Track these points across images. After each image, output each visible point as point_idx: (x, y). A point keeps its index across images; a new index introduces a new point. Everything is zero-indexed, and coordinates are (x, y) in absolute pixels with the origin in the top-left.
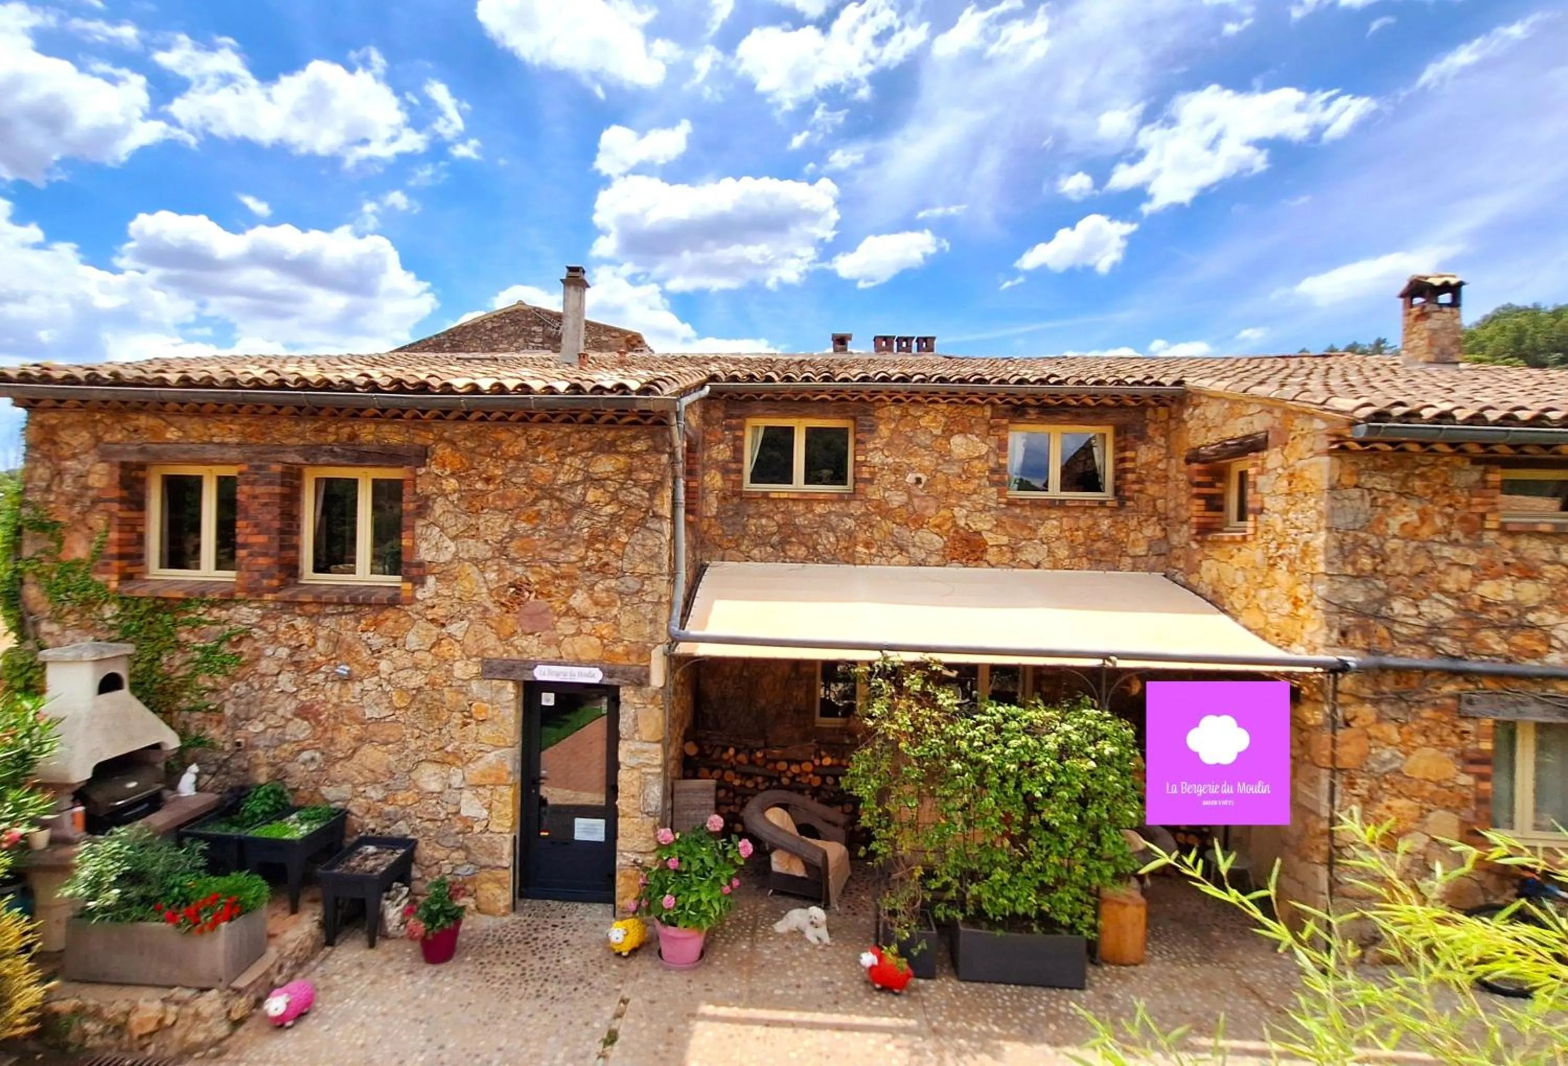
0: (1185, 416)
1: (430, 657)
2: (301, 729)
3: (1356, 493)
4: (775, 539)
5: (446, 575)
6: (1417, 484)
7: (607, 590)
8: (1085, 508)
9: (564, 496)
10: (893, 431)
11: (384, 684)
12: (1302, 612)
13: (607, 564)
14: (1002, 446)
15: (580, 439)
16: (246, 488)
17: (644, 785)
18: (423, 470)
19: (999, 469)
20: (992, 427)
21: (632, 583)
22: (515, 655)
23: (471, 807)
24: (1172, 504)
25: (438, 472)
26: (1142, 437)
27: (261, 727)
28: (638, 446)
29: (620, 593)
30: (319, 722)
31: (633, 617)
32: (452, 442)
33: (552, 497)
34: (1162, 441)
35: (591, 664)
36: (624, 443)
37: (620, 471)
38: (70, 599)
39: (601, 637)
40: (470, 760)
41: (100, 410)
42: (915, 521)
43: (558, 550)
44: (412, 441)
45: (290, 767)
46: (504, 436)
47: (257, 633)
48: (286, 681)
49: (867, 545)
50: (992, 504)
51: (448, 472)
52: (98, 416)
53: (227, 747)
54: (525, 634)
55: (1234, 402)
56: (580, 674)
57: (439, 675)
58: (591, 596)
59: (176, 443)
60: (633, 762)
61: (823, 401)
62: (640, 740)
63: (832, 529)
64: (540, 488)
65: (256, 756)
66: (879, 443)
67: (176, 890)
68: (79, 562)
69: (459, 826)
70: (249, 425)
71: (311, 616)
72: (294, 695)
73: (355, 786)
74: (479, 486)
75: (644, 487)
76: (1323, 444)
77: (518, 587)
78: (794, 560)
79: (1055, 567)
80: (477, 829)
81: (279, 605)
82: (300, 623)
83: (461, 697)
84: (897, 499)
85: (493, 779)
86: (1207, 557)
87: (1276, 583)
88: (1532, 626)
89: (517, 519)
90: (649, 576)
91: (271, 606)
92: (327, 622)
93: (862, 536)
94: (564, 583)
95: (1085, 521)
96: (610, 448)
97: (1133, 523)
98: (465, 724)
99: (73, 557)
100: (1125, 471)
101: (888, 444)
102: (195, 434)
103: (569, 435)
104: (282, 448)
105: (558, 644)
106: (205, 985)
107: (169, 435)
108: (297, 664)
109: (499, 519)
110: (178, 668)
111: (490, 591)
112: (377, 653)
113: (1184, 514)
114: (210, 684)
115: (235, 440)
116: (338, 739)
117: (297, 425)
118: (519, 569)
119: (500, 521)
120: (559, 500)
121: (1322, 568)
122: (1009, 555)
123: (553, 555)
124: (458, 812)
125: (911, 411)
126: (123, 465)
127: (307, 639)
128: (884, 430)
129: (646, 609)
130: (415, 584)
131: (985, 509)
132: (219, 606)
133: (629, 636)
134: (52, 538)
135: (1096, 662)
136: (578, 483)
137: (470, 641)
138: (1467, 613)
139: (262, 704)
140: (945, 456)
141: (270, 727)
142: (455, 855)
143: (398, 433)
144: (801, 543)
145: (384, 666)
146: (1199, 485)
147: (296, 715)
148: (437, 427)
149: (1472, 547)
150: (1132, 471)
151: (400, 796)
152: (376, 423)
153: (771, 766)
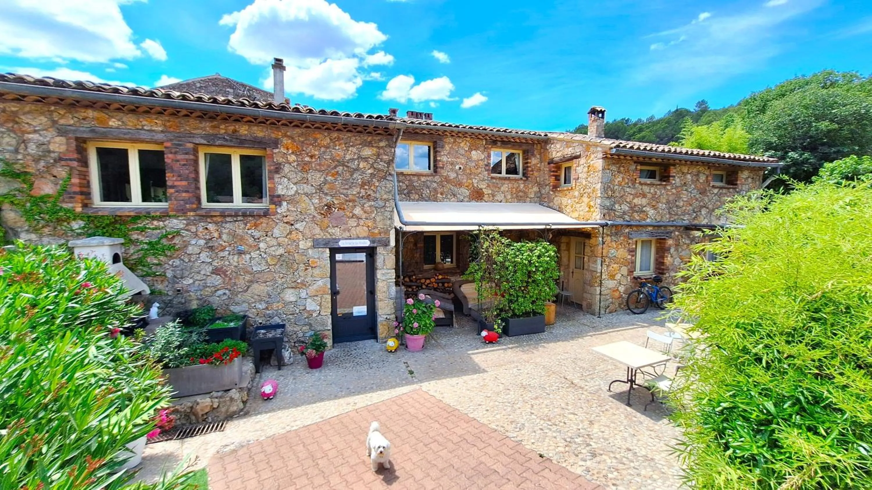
0: (548, 148)
1: (286, 240)
2: (217, 280)
3: (608, 171)
4: (406, 192)
5: (291, 201)
6: (622, 169)
7: (370, 206)
8: (516, 180)
9: (349, 165)
10: (451, 148)
11: (263, 254)
12: (592, 210)
13: (370, 195)
14: (489, 156)
15: (356, 140)
16: (170, 156)
17: (388, 287)
18: (277, 150)
19: (488, 165)
20: (485, 148)
21: (381, 203)
22: (329, 237)
23: (311, 305)
24: (542, 179)
25: (285, 152)
26: (533, 155)
27: (191, 281)
28: (382, 144)
29: (376, 207)
30: (226, 275)
31: (382, 218)
32: (291, 138)
33: (343, 165)
34: (538, 156)
35: (364, 238)
36: (375, 143)
37: (374, 155)
38: (43, 219)
39: (368, 227)
40: (309, 285)
41: (55, 104)
42: (459, 185)
43: (347, 189)
44: (269, 135)
45: (211, 299)
46: (318, 136)
47: (184, 233)
48: (204, 256)
49: (442, 194)
50: (486, 178)
51: (290, 151)
52: (53, 108)
53: (170, 293)
54: (333, 227)
55: (567, 142)
56: (360, 243)
57: (291, 248)
58: (363, 209)
59: (117, 128)
60: (384, 278)
61: (424, 134)
62: (387, 269)
63: (428, 187)
64: (338, 161)
65: (190, 296)
66: (446, 152)
67: (198, 351)
68: (49, 196)
69: (306, 315)
70: (169, 121)
71: (216, 223)
72: (210, 263)
73: (249, 304)
74: (307, 159)
75: (385, 162)
76: (600, 155)
77: (329, 206)
78: (413, 200)
79: (506, 202)
80: (315, 315)
81: (197, 218)
82: (211, 227)
83: (303, 257)
84: (452, 175)
85: (322, 292)
86: (556, 196)
87: (583, 202)
88: (644, 211)
89: (327, 174)
90: (388, 200)
91: (192, 218)
92: (227, 225)
93: (440, 190)
94: (351, 204)
95: (516, 185)
96: (370, 144)
97: (530, 186)
98: (306, 269)
99: (43, 193)
100: (528, 167)
101: (449, 153)
102: (131, 124)
103: (350, 137)
104: (191, 135)
105: (349, 231)
106: (228, 388)
107: (111, 123)
108: (211, 248)
109: (318, 175)
110: (132, 255)
111: (315, 208)
112: (257, 240)
113: (547, 182)
114: (156, 261)
115: (160, 129)
116: (238, 283)
117: (201, 123)
118: (329, 198)
119: (319, 176)
120: (347, 167)
121: (599, 195)
122: (492, 198)
123: (345, 191)
124: (305, 309)
125: (457, 140)
126: (77, 139)
127: (216, 235)
128: (447, 147)
129: (387, 214)
130: (276, 205)
131: (483, 180)
132: (158, 220)
133: (380, 225)
134: (24, 181)
135: (543, 227)
136: (356, 159)
137: (307, 231)
138: (631, 208)
139: (191, 269)
140: (469, 159)
141: (197, 280)
142: (304, 328)
143: (262, 131)
144: (416, 193)
145: (262, 245)
146: (553, 171)
147: (212, 273)
148: (284, 129)
149: (633, 188)
150: (530, 167)
151: (275, 306)
152: (249, 125)
153: (418, 281)
